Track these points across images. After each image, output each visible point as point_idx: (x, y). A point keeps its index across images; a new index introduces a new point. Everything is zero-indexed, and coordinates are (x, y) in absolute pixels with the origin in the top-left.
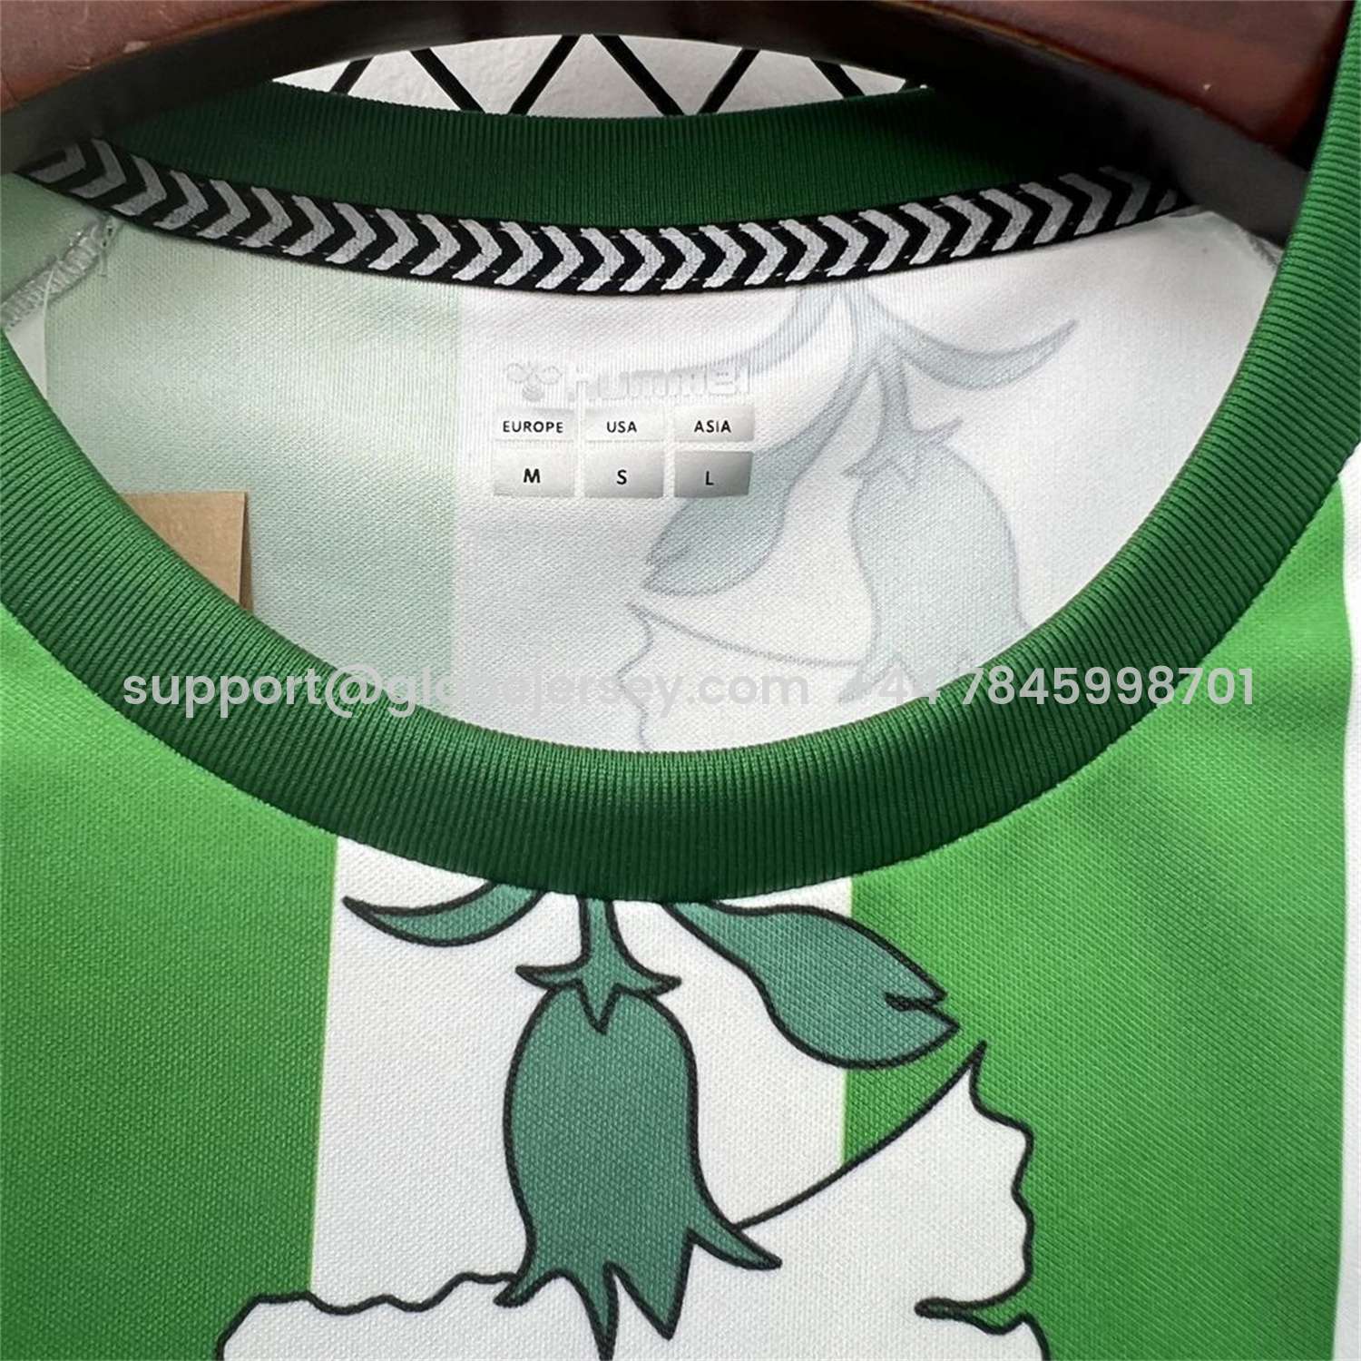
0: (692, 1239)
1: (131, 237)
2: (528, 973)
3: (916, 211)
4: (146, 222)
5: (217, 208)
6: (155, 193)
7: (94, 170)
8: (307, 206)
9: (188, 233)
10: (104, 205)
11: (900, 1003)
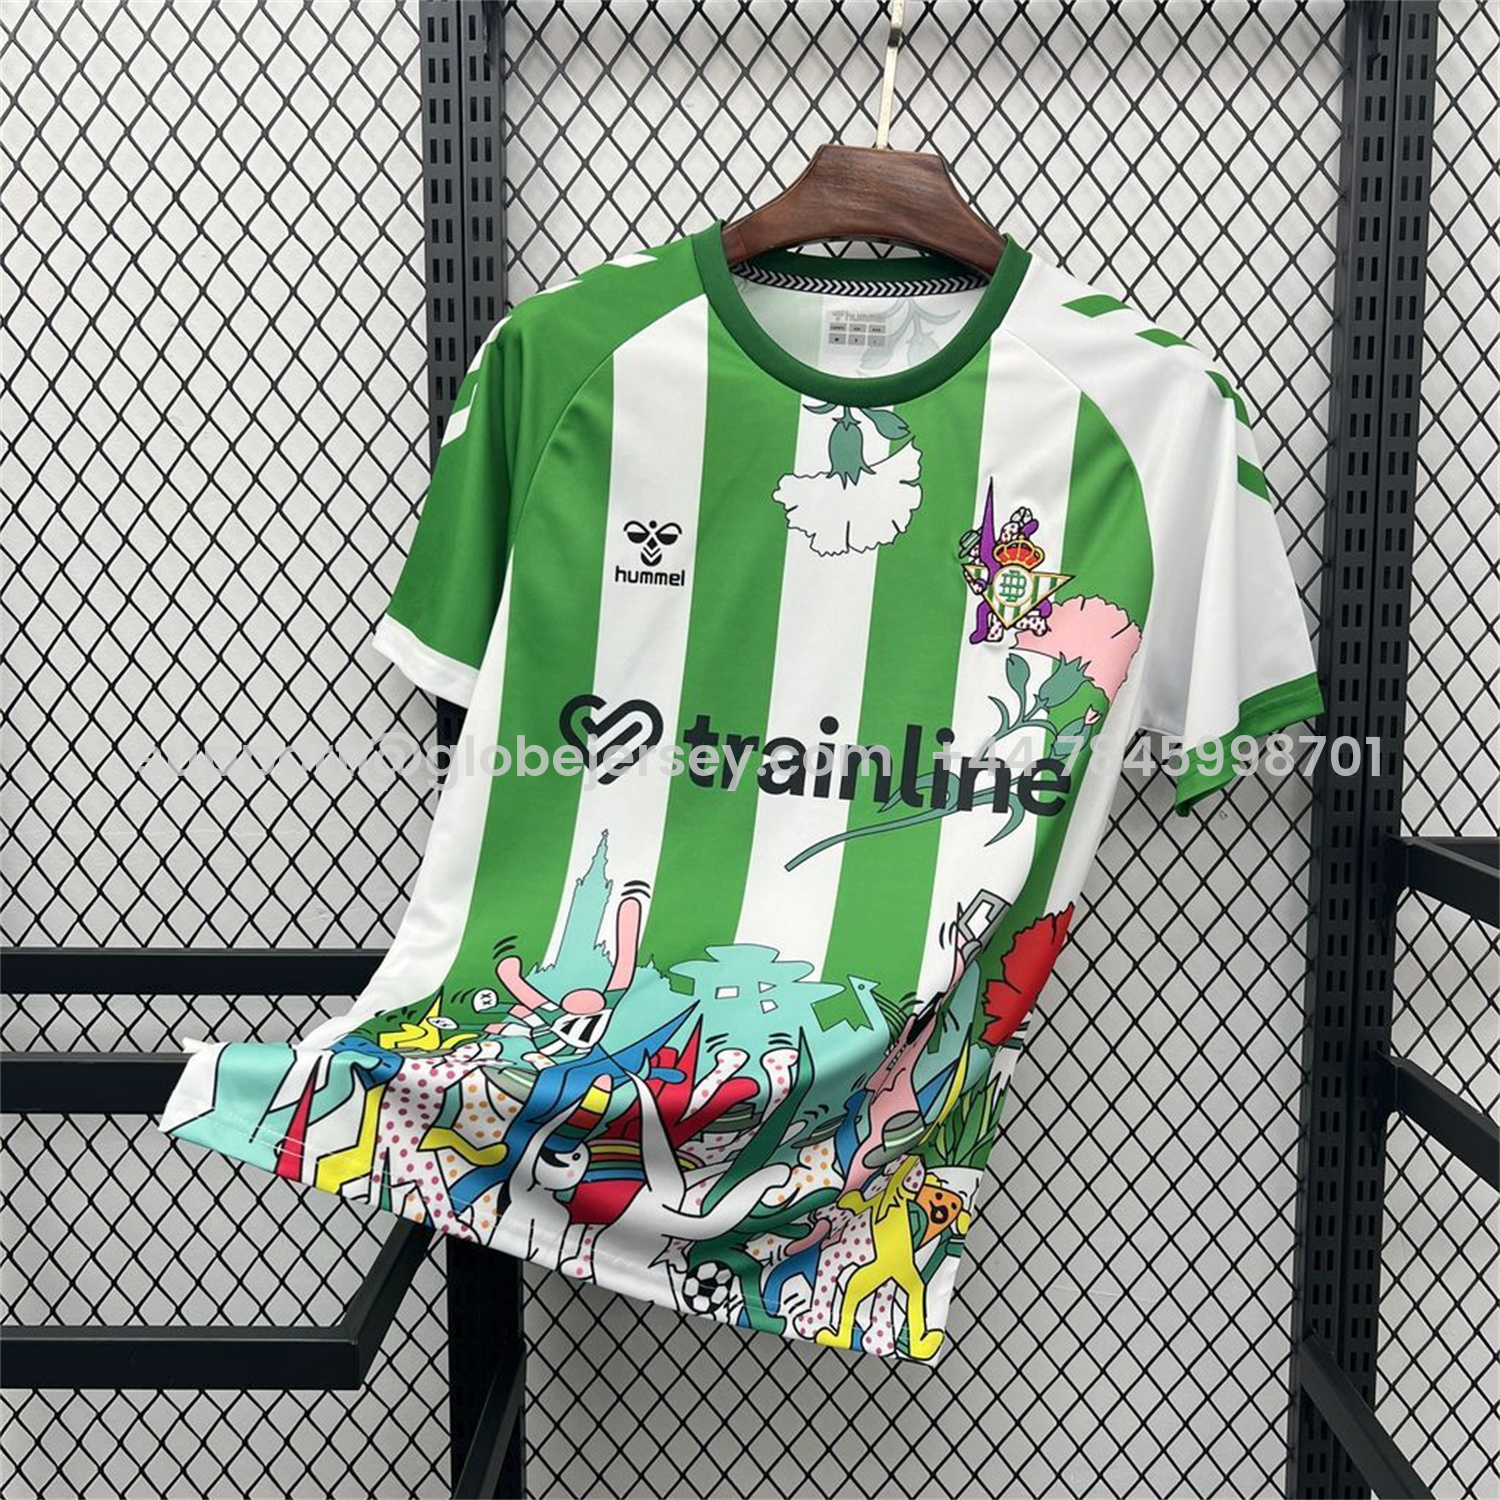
0: (861, 468)
1: (752, 284)
2: (835, 420)
3: (925, 282)
4: (755, 281)
5: (770, 278)
6: (757, 274)
7: (744, 269)
8: (790, 277)
9: (764, 283)
10: (746, 277)
11: (901, 428)
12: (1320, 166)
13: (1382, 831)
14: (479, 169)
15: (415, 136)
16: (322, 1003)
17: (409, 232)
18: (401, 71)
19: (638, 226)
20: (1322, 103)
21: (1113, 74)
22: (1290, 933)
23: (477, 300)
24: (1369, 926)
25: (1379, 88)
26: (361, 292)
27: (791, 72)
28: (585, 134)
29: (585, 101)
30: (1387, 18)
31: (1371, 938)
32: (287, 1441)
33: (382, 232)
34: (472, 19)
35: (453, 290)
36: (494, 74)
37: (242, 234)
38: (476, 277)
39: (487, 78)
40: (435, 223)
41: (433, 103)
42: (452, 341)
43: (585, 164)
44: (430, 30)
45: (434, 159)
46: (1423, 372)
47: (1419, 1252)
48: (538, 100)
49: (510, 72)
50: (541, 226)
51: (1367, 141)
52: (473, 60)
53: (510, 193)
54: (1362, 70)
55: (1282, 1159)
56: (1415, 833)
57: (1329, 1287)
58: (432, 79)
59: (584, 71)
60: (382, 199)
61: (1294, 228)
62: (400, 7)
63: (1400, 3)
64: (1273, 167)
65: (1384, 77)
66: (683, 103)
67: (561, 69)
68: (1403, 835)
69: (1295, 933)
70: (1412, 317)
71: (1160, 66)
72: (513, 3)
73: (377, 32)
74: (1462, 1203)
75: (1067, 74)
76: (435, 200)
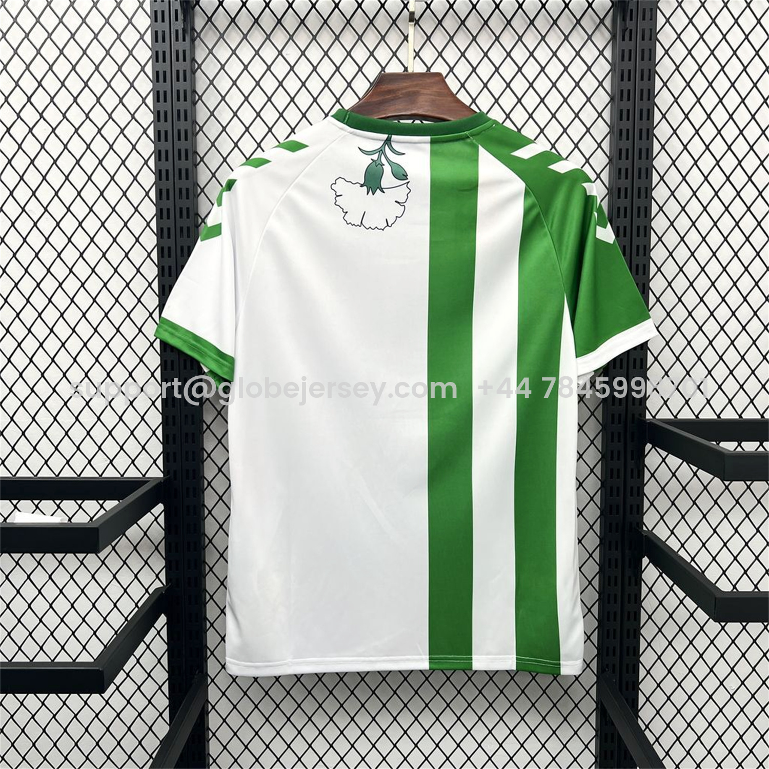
12: (601, 84)
13: (637, 416)
14: (181, 86)
15: (149, 69)
16: (104, 505)
17: (146, 117)
18: (142, 37)
19: (261, 114)
20: (601, 53)
21: (497, 39)
22: (592, 468)
23: (180, 151)
24: (631, 464)
25: (628, 45)
26: (122, 147)
27: (337, 38)
28: (234, 68)
29: (234, 52)
30: (631, 11)
31: (632, 470)
32: (87, 730)
33: (133, 117)
34: (176, 11)
35: (168, 146)
36: (188, 38)
37: (62, 118)
38: (179, 139)
39: (184, 40)
40: (159, 112)
41: (157, 53)
42: (167, 171)
43: (234, 83)
44: (155, 16)
45: (158, 81)
46: (653, 187)
47: (660, 630)
48: (211, 52)
49: (196, 38)
50: (212, 114)
51: (623, 71)
52: (177, 31)
53: (197, 98)
54: (620, 36)
55: (590, 583)
56: (654, 417)
57: (614, 648)
58: (157, 41)
59: (234, 37)
60: (133, 101)
61: (588, 115)
62: (141, 5)
63: (638, 1)
64: (577, 84)
65: (630, 40)
66: (283, 53)
67: (222, 36)
68: (647, 418)
69: (594, 468)
70: (647, 158)
71: (520, 35)
72: (198, 3)
73: (130, 18)
74: (681, 605)
75: (474, 39)
76: (158, 101)
